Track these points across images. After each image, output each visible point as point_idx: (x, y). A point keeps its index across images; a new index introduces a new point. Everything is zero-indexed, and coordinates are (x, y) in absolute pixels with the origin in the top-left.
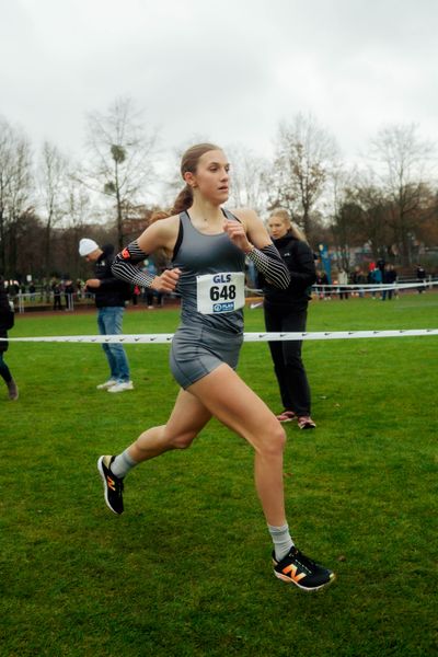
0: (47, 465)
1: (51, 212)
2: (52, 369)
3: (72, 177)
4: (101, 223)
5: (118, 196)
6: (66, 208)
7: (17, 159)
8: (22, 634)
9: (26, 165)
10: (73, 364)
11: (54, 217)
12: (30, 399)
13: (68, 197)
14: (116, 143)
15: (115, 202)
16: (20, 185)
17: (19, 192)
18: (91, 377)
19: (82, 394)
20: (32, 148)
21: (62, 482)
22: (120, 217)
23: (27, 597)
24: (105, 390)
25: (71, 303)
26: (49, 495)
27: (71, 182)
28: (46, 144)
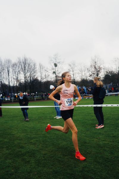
0: (45, 136)
1: (41, 78)
2: (44, 114)
3: (46, 70)
4: (52, 80)
5: (56, 74)
6: (44, 77)
7: (33, 67)
8: (44, 176)
9: (36, 68)
10: (48, 112)
11: (42, 79)
12: (39, 121)
13: (45, 75)
14: (55, 63)
15: (55, 76)
16: (34, 72)
17: (34, 74)
18: (52, 115)
19: (51, 119)
20: (37, 64)
21: (49, 140)
22: (56, 79)
23: (44, 167)
24: (56, 118)
25: (46, 98)
26: (46, 143)
27: (45, 72)
28: (40, 63)
